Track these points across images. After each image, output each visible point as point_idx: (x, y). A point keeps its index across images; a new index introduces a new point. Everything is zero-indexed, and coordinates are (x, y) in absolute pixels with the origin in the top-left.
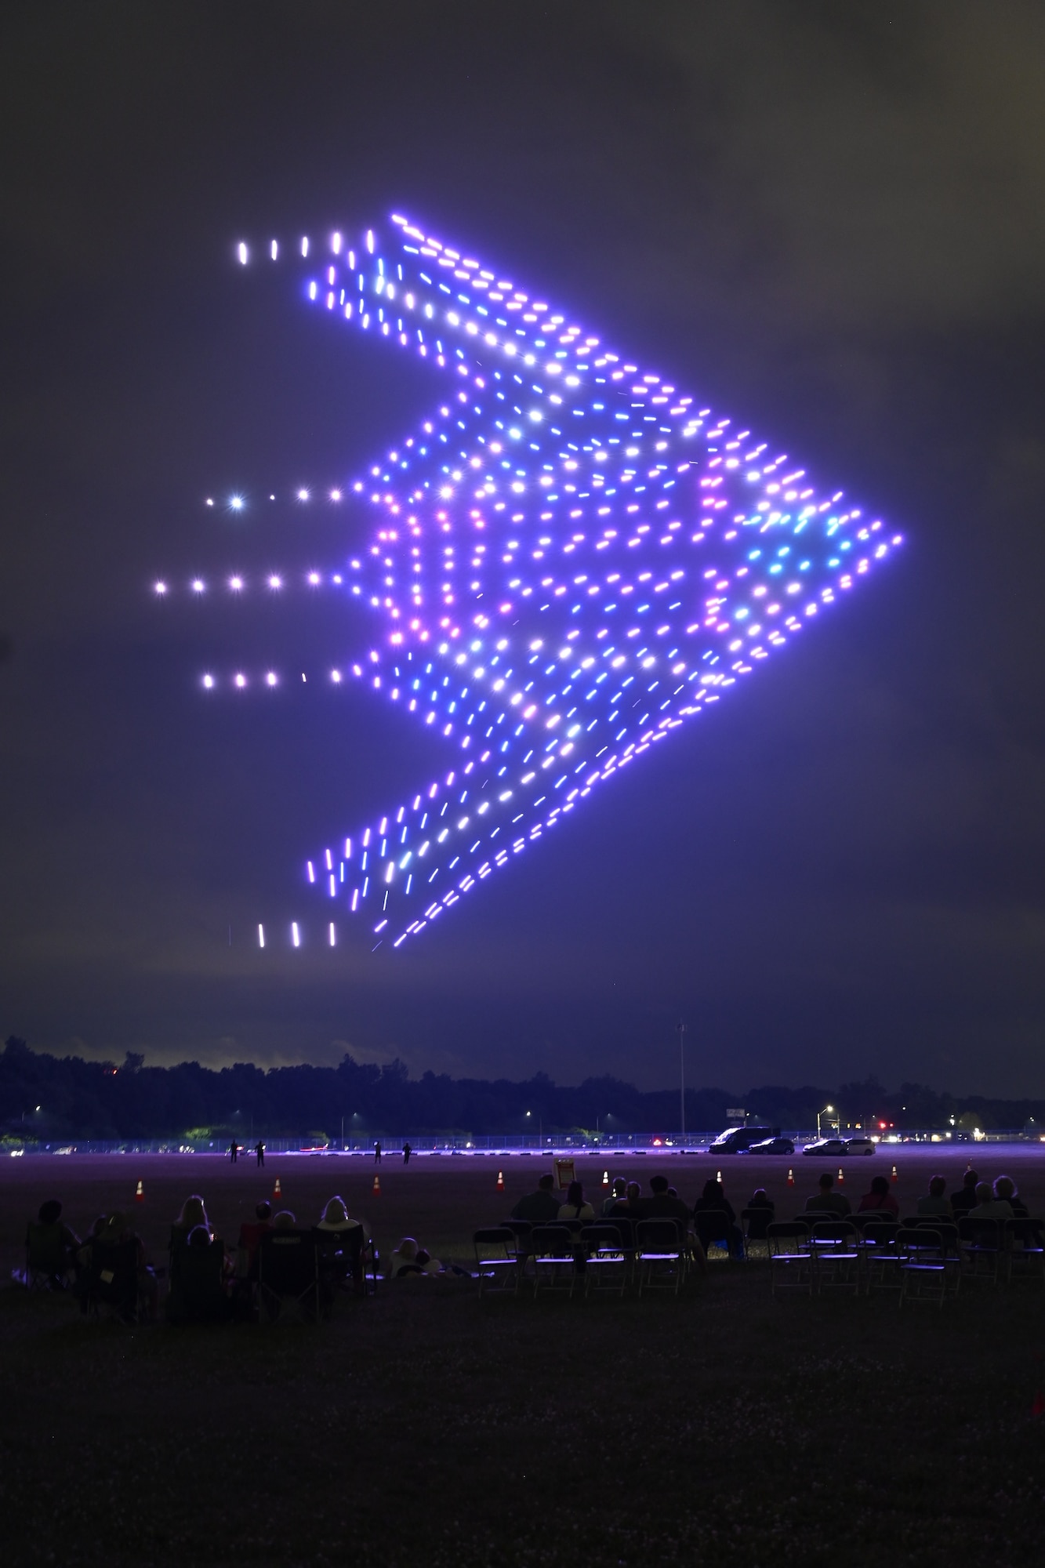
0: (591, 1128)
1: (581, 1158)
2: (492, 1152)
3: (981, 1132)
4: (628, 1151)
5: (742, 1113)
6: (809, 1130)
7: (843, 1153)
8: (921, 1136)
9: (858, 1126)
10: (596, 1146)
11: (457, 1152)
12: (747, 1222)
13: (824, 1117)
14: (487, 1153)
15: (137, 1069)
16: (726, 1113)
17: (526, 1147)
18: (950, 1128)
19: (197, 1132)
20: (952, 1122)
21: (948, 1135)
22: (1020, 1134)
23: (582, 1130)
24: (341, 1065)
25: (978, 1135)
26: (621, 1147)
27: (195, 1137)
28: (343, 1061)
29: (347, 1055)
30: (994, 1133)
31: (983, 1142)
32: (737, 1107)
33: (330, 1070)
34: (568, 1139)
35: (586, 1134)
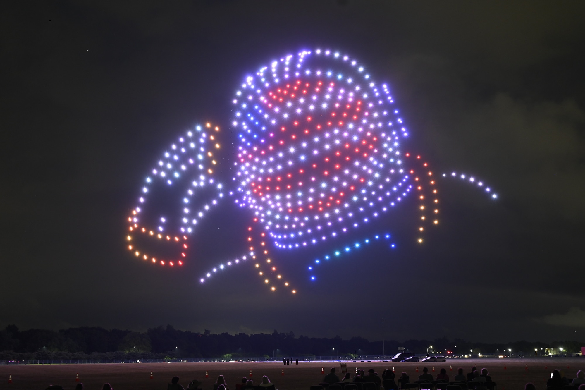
0: (354, 353)
1: (349, 364)
2: (321, 361)
3: (481, 354)
4: (365, 361)
5: (403, 348)
6: (424, 354)
7: (435, 361)
8: (461, 356)
9: (441, 353)
10: (355, 359)
11: (310, 361)
12: (400, 384)
13: (430, 349)
14: (320, 361)
15: (208, 335)
16: (397, 349)
17: (333, 360)
18: (471, 353)
19: (227, 355)
20: (471, 351)
21: (470, 355)
22: (494, 355)
23: (351, 354)
24: (273, 333)
25: (480, 355)
26: (363, 360)
27: (227, 356)
28: (273, 332)
29: (275, 330)
30: (485, 355)
31: (481, 358)
32: (401, 346)
33: (270, 335)
34: (346, 357)
35: (352, 355)
